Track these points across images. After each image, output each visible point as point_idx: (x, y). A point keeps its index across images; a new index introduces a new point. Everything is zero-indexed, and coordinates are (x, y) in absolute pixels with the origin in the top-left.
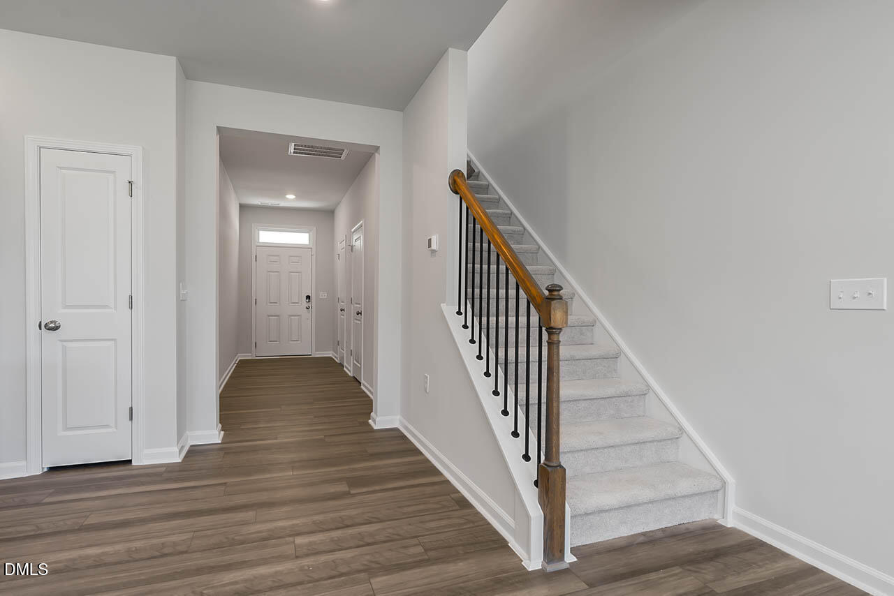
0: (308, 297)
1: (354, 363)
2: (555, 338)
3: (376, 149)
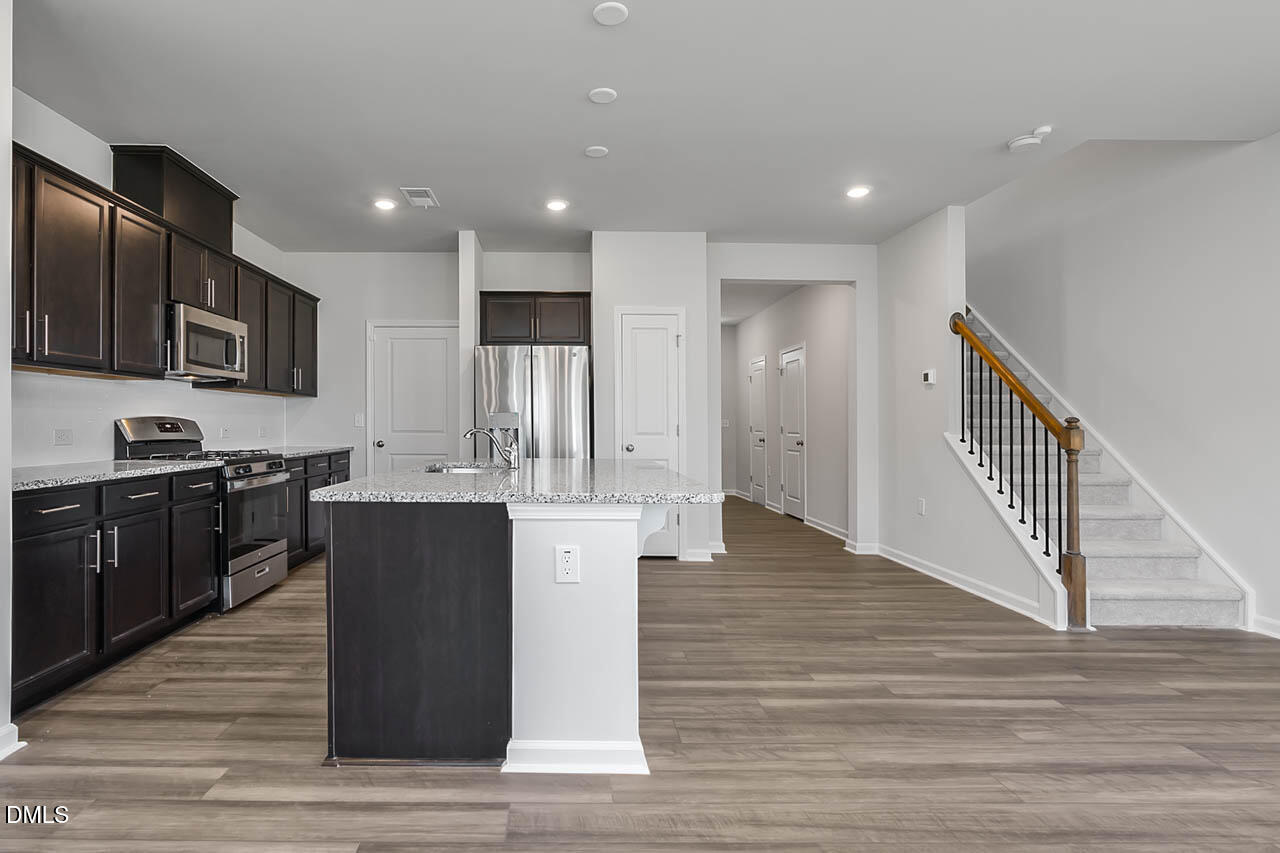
1: (786, 500)
2: (1074, 457)
3: (851, 283)
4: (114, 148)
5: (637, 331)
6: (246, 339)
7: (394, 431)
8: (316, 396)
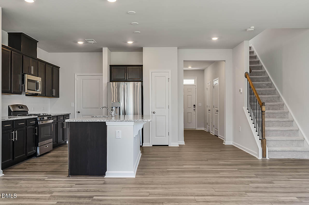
0: (194, 105)
1: (215, 130)
2: (263, 113)
3: (225, 61)
4: (9, 33)
5: (156, 77)
6: (41, 82)
7: (83, 108)
8: (59, 97)
